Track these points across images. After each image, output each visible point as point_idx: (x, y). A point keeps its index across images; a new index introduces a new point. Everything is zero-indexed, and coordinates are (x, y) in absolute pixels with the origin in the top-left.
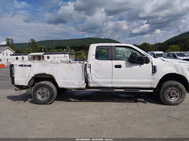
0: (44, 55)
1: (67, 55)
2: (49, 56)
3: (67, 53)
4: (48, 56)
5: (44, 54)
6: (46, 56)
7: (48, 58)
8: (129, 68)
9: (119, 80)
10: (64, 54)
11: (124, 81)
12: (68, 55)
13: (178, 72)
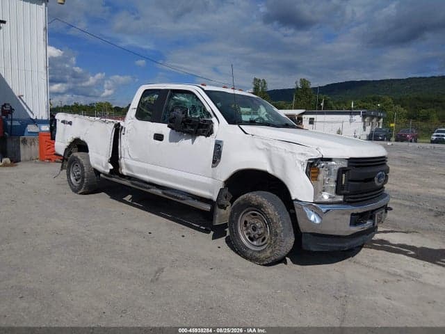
0: (303, 116)
1: (358, 118)
2: (313, 119)
3: (359, 113)
4: (310, 119)
5: (303, 114)
6: (306, 118)
7: (311, 121)
8: (174, 143)
9: (159, 169)
10: (351, 114)
11: (165, 172)
12: (361, 118)
13: (273, 170)
